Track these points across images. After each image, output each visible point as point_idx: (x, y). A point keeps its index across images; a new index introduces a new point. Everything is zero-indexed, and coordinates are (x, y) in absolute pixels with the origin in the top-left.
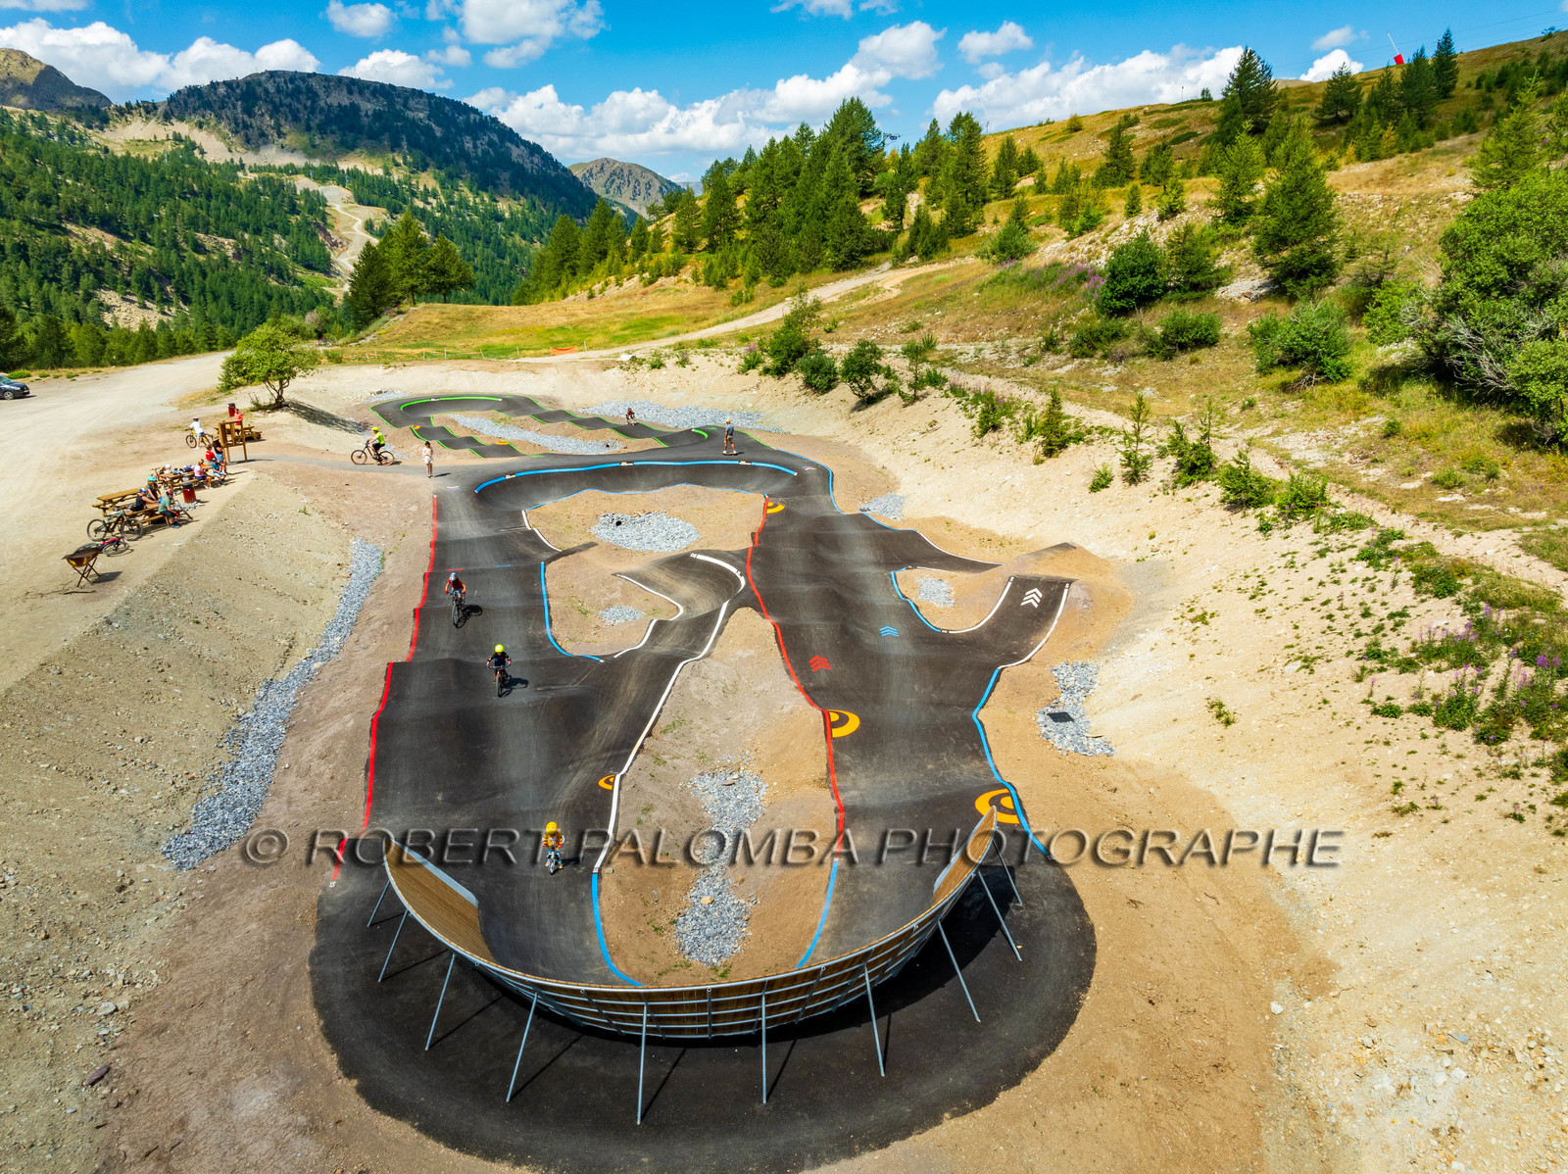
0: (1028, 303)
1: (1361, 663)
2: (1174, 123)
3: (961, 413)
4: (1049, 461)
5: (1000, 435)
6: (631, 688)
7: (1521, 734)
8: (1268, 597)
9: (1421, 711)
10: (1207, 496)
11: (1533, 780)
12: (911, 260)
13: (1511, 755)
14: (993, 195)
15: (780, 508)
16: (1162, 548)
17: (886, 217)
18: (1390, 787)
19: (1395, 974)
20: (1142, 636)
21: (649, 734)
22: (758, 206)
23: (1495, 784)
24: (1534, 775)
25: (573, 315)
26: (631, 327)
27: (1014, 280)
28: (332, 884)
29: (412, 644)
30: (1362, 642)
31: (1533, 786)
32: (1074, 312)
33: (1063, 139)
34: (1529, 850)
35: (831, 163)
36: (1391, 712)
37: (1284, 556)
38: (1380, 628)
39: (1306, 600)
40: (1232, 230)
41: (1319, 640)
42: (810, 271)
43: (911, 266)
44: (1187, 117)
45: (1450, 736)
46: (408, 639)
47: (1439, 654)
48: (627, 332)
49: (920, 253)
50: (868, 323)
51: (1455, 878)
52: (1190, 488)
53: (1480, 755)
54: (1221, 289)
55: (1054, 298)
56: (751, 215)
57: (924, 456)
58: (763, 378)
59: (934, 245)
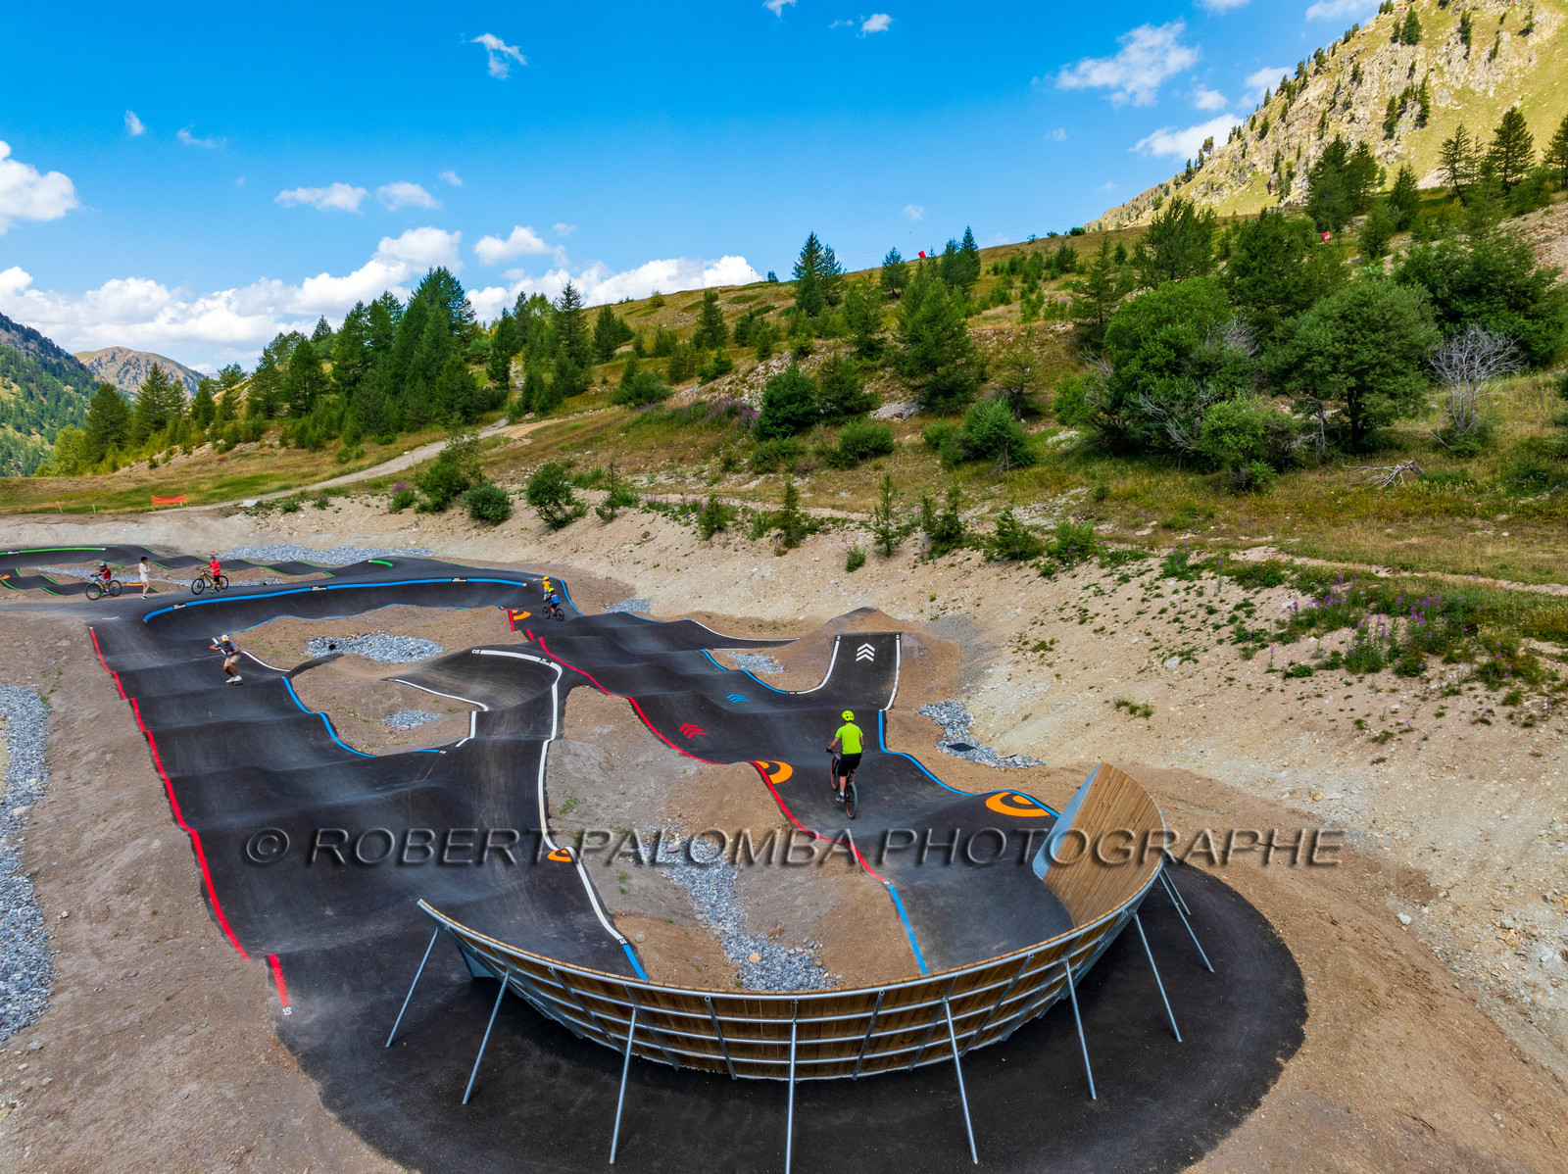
0: (683, 437)
1: (1240, 645)
2: (751, 298)
3: (672, 523)
4: (792, 552)
5: (729, 536)
6: (495, 776)
7: (1434, 665)
8: (1097, 619)
9: (1331, 666)
10: (969, 559)
11: (1473, 693)
12: (527, 417)
13: (1436, 680)
14: (594, 360)
15: (526, 614)
16: (950, 606)
17: (492, 377)
18: (1351, 725)
19: (1483, 864)
20: (990, 671)
21: (548, 816)
22: (347, 369)
23: (1443, 702)
24: (1471, 689)
25: (143, 480)
26: (227, 485)
27: (661, 419)
28: (287, 1011)
29: (158, 769)
30: (1225, 632)
31: (1476, 697)
32: (734, 441)
33: (649, 313)
34: (1513, 742)
35: (429, 325)
36: (1304, 672)
37: (1087, 588)
38: (1233, 619)
39: (1139, 613)
40: (870, 363)
41: (1179, 639)
42: (419, 429)
43: (529, 421)
44: (761, 295)
45: (1369, 678)
46: (149, 765)
47: (1311, 623)
48: (225, 490)
49: (537, 409)
50: (512, 466)
51: (1471, 777)
52: (947, 557)
53: (1410, 688)
54: (872, 413)
55: (709, 431)
56: (339, 379)
57: (649, 563)
58: (421, 516)
59: (550, 401)
